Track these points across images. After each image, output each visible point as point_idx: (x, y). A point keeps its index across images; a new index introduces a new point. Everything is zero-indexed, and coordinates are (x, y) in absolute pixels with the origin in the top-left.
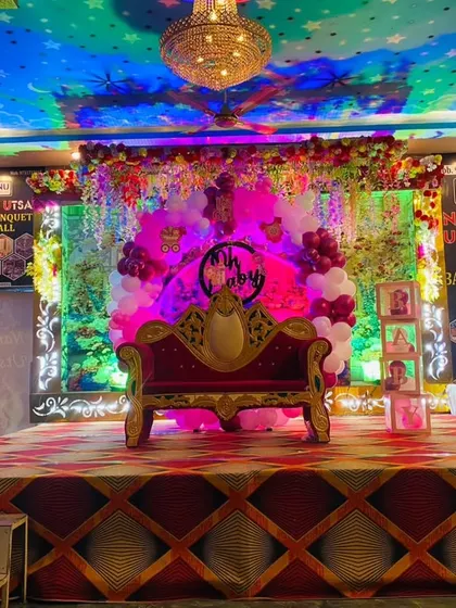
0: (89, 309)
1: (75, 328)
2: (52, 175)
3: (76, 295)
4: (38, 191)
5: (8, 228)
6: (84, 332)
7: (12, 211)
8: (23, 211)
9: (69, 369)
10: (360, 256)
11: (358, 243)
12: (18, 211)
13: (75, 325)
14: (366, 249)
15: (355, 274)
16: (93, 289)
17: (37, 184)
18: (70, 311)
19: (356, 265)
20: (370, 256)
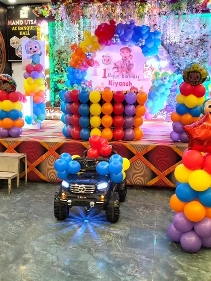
0: (62, 71)
1: (56, 80)
2: (43, 8)
3: (56, 65)
4: (38, 16)
5: (27, 33)
6: (60, 82)
7: (28, 25)
8: (33, 25)
9: (55, 97)
10: (187, 47)
11: (187, 41)
12: (31, 25)
13: (56, 78)
14: (191, 44)
15: (184, 56)
16: (64, 62)
17: (37, 12)
18: (54, 72)
19: (184, 52)
20: (192, 47)
